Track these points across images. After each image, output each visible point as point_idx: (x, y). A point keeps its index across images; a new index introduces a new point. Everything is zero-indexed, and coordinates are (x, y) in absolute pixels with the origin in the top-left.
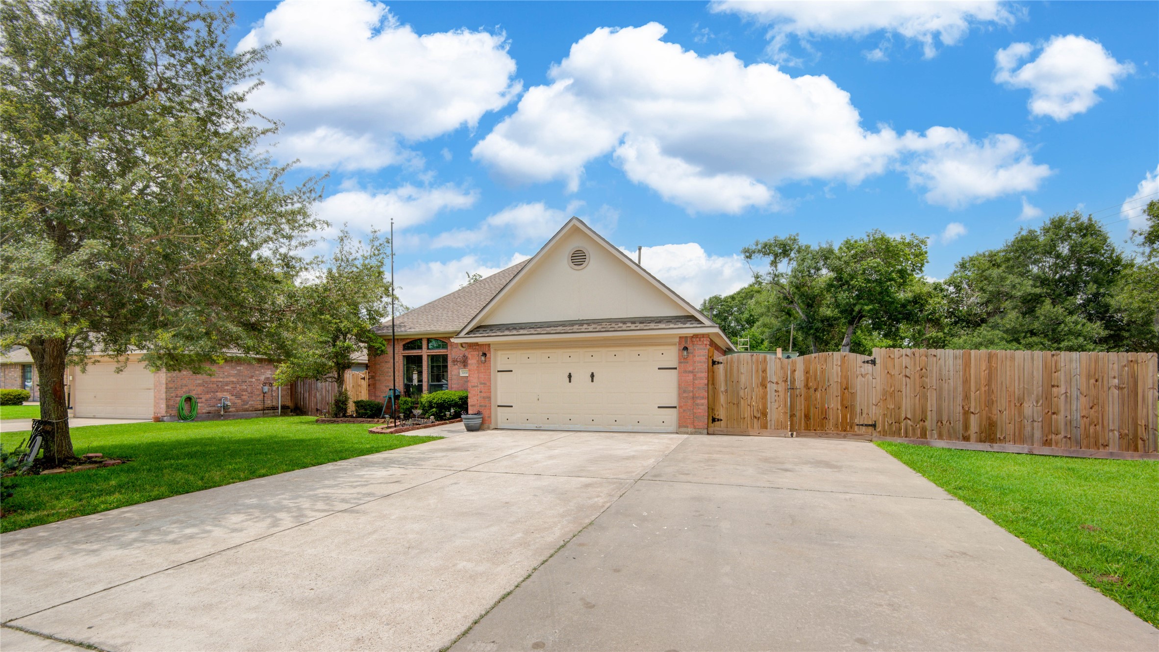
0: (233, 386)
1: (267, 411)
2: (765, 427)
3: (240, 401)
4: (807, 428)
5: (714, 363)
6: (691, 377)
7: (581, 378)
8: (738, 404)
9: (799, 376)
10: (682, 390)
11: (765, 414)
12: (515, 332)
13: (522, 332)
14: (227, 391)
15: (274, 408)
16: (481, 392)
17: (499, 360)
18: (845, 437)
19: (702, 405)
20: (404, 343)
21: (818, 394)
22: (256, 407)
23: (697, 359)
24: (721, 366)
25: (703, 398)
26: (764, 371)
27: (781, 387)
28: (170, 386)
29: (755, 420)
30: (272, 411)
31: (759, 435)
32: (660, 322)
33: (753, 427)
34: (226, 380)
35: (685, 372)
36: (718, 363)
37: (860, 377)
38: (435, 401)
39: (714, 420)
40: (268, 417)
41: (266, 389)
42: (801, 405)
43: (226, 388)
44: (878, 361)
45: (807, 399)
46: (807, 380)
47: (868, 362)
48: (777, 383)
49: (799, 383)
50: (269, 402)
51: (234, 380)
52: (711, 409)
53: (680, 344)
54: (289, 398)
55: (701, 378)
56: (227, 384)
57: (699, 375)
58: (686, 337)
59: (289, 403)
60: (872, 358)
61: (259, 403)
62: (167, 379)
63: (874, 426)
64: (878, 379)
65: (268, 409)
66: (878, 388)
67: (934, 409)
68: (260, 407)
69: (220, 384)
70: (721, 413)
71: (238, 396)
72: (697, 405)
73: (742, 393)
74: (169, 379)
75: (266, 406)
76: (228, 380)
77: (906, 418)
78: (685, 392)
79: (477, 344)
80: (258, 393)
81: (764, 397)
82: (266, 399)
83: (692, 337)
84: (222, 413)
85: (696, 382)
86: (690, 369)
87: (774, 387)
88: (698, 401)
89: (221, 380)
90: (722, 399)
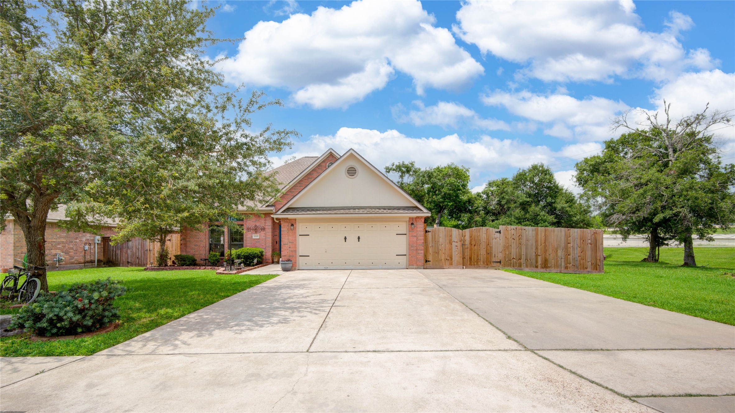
0: (63, 245)
1: (87, 264)
2: (451, 264)
3: (68, 256)
4: (471, 264)
5: (426, 232)
6: (415, 239)
7: (352, 239)
8: (438, 253)
9: (467, 238)
10: (411, 246)
11: (451, 258)
12: (314, 212)
13: (318, 212)
14: (59, 249)
15: (92, 262)
16: (290, 248)
17: (301, 228)
18: (487, 268)
19: (421, 253)
21: (476, 247)
22: (80, 261)
23: (418, 229)
24: (430, 233)
25: (421, 250)
26: (451, 236)
27: (459, 244)
28: (17, 244)
29: (447, 261)
30: (90, 264)
31: (449, 268)
32: (399, 209)
33: (445, 264)
34: (58, 240)
35: (412, 236)
36: (429, 232)
37: (494, 239)
38: (243, 254)
39: (426, 261)
40: (88, 268)
41: (87, 247)
42: (467, 253)
43: (58, 246)
44: (501, 232)
45: (471, 250)
46: (471, 240)
47: (497, 232)
48: (457, 242)
49: (467, 242)
50: (89, 257)
51: (64, 240)
52: (425, 256)
53: (409, 221)
54: (102, 254)
55: (420, 240)
56: (59, 244)
57: (419, 238)
58: (413, 218)
59: (102, 258)
60: (499, 230)
61: (81, 257)
62: (14, 240)
63: (500, 262)
64: (502, 240)
65: (88, 262)
66: (502, 244)
67: (524, 254)
68: (82, 261)
69: (54, 244)
70: (430, 258)
71: (67, 253)
72: (419, 253)
73: (440, 248)
74: (17, 239)
75: (87, 260)
76: (59, 240)
77: (513, 258)
78: (412, 247)
79: (287, 219)
80: (81, 250)
81: (451, 249)
82: (86, 255)
83: (416, 218)
84: (57, 265)
85: (418, 241)
86: (415, 234)
87: (455, 244)
88: (419, 252)
89: (55, 240)
90: (431, 250)
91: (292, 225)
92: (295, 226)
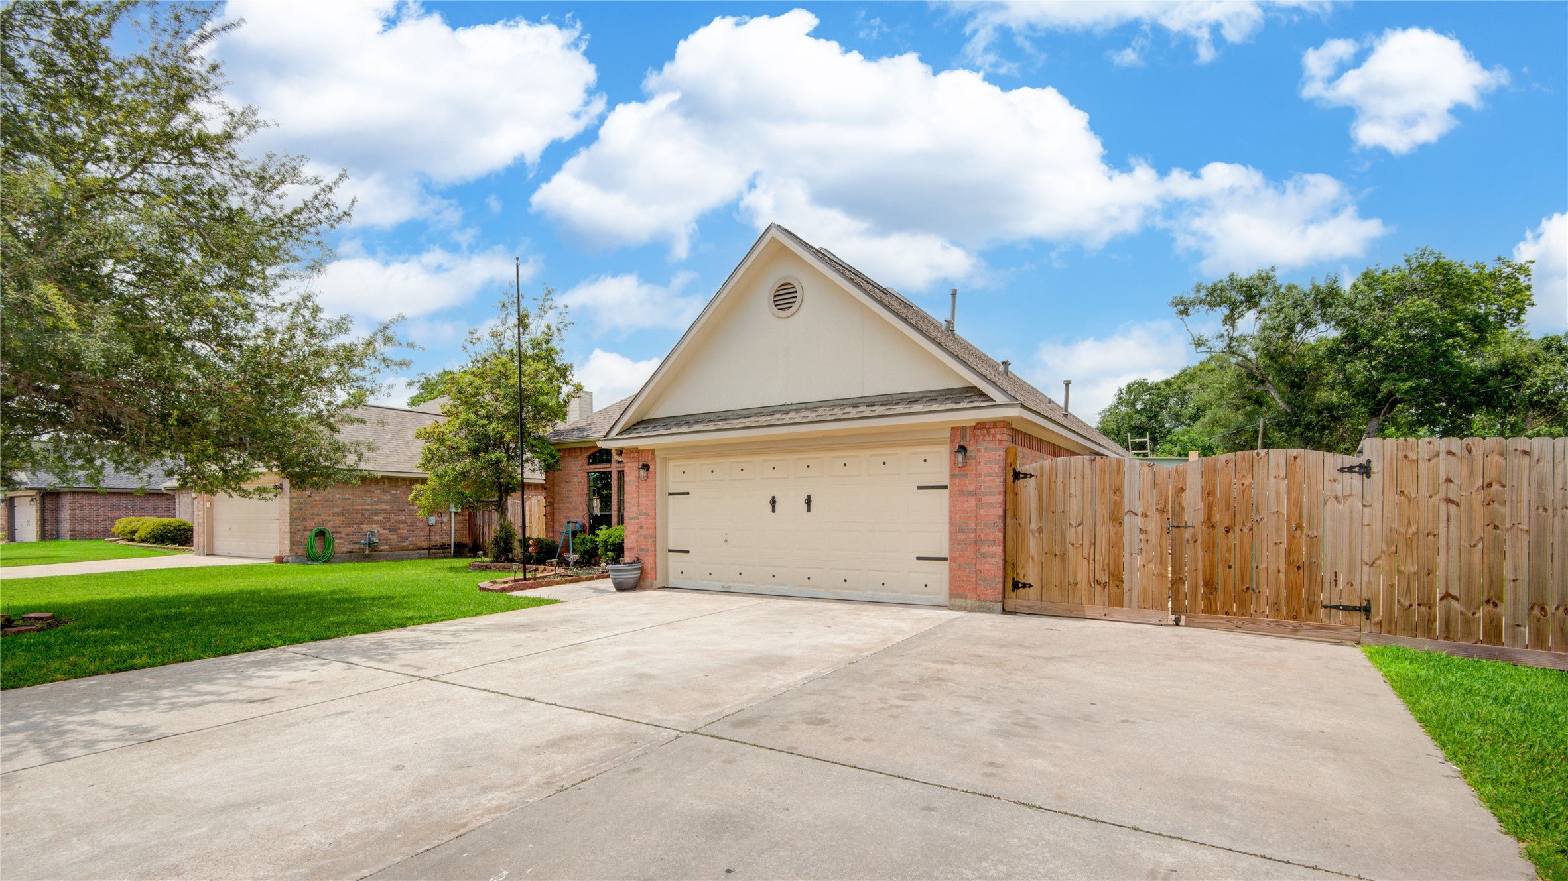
0: (385, 515)
1: (434, 551)
2: (1118, 602)
3: (395, 536)
4: (1209, 609)
5: (1017, 475)
6: (972, 503)
7: (791, 502)
8: (1064, 556)
9: (1193, 500)
10: (956, 528)
11: (1117, 579)
12: (685, 429)
13: (696, 428)
14: (377, 522)
15: (444, 547)
17: (672, 475)
18: (1295, 631)
19: (993, 555)
20: (588, 453)
21: (1234, 537)
22: (419, 544)
23: (984, 468)
24: (1030, 482)
25: (994, 543)
26: (1118, 491)
27: (1154, 524)
28: (295, 515)
29: (1098, 588)
30: (441, 551)
31: (1105, 618)
32: (915, 402)
33: (1092, 601)
34: (375, 507)
35: (962, 493)
36: (1025, 475)
37: (1331, 503)
39: (1016, 585)
40: (435, 558)
41: (433, 520)
42: (1195, 561)
43: (376, 518)
44: (1375, 467)
45: (1210, 547)
46: (1209, 509)
47: (1351, 469)
48: (1144, 515)
49: (1193, 511)
50: (438, 538)
51: (387, 507)
52: (1010, 563)
53: (952, 440)
54: (466, 532)
55: (991, 506)
56: (377, 513)
57: (987, 499)
58: (964, 428)
59: (466, 540)
60: (1362, 460)
61: (422, 539)
62: (291, 506)
63: (1366, 610)
64: (1377, 506)
65: (436, 547)
66: (1377, 526)
67: (1524, 575)
68: (424, 545)
69: (367, 513)
70: (1030, 573)
71: (393, 530)
72: (984, 555)
73: (1071, 535)
74: (295, 506)
75: (433, 543)
76: (378, 507)
77: (1447, 596)
78: (960, 530)
79: (636, 450)
80: (421, 525)
81: (1116, 544)
82: (432, 533)
83: (975, 427)
84: (367, 552)
85: (982, 512)
86: (972, 487)
87: (1139, 522)
88: (986, 549)
89: (369, 507)
90: (1033, 545)
91: (646, 467)
92: (652, 468)
